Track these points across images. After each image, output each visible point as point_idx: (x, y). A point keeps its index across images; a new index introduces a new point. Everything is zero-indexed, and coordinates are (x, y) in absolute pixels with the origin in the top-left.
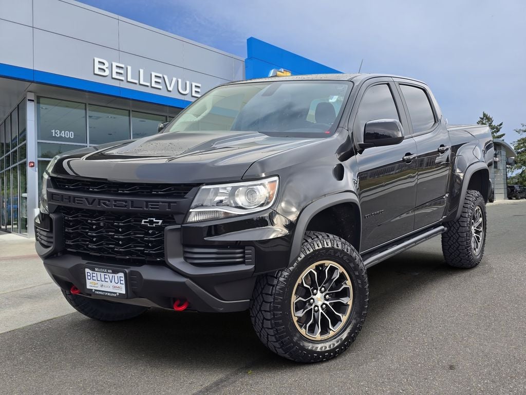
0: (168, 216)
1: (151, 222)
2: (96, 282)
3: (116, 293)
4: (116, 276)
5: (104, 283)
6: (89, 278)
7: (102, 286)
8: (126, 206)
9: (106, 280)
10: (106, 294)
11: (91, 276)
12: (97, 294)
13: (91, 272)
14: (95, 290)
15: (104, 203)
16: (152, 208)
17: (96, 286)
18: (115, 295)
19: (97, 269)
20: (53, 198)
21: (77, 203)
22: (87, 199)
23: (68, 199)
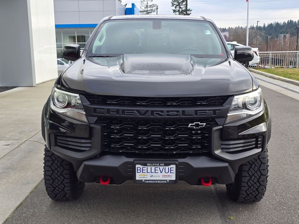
0: (209, 119)
1: (197, 125)
2: (146, 174)
3: (166, 180)
4: (167, 168)
5: (154, 174)
6: (139, 171)
8: (177, 115)
9: (156, 171)
10: (157, 182)
11: (141, 170)
12: (147, 183)
13: (141, 167)
14: (145, 180)
15: (157, 114)
16: (200, 115)
17: (145, 177)
18: (166, 182)
19: (148, 164)
20: (95, 111)
21: (127, 115)
22: (138, 111)
23: (116, 112)
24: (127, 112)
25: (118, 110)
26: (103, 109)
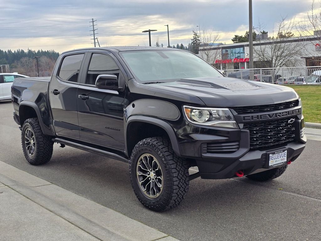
1: (292, 121)
4: (283, 153)
7: (276, 161)
8: (286, 115)
9: (278, 157)
10: (279, 165)
11: (271, 158)
12: (274, 167)
13: (272, 155)
14: (274, 165)
15: (279, 115)
17: (273, 162)
18: (282, 164)
19: (276, 153)
20: (244, 119)
21: (263, 118)
22: (269, 115)
23: (256, 117)
24: (263, 117)
25: (258, 116)
26: (249, 116)
